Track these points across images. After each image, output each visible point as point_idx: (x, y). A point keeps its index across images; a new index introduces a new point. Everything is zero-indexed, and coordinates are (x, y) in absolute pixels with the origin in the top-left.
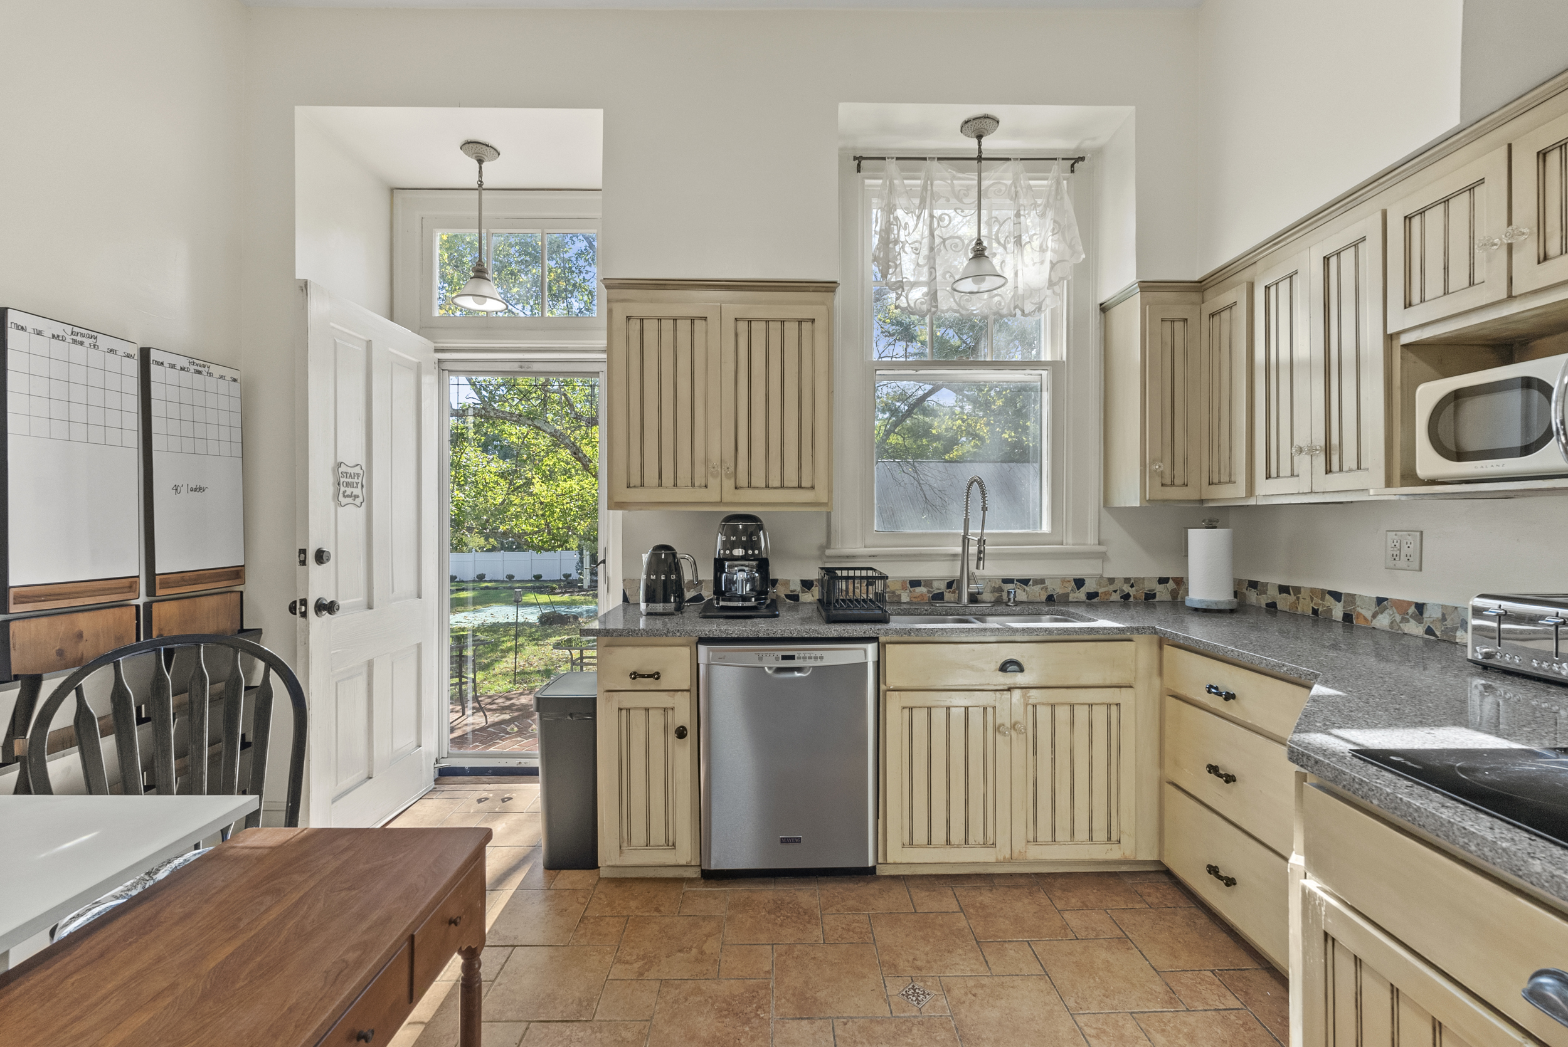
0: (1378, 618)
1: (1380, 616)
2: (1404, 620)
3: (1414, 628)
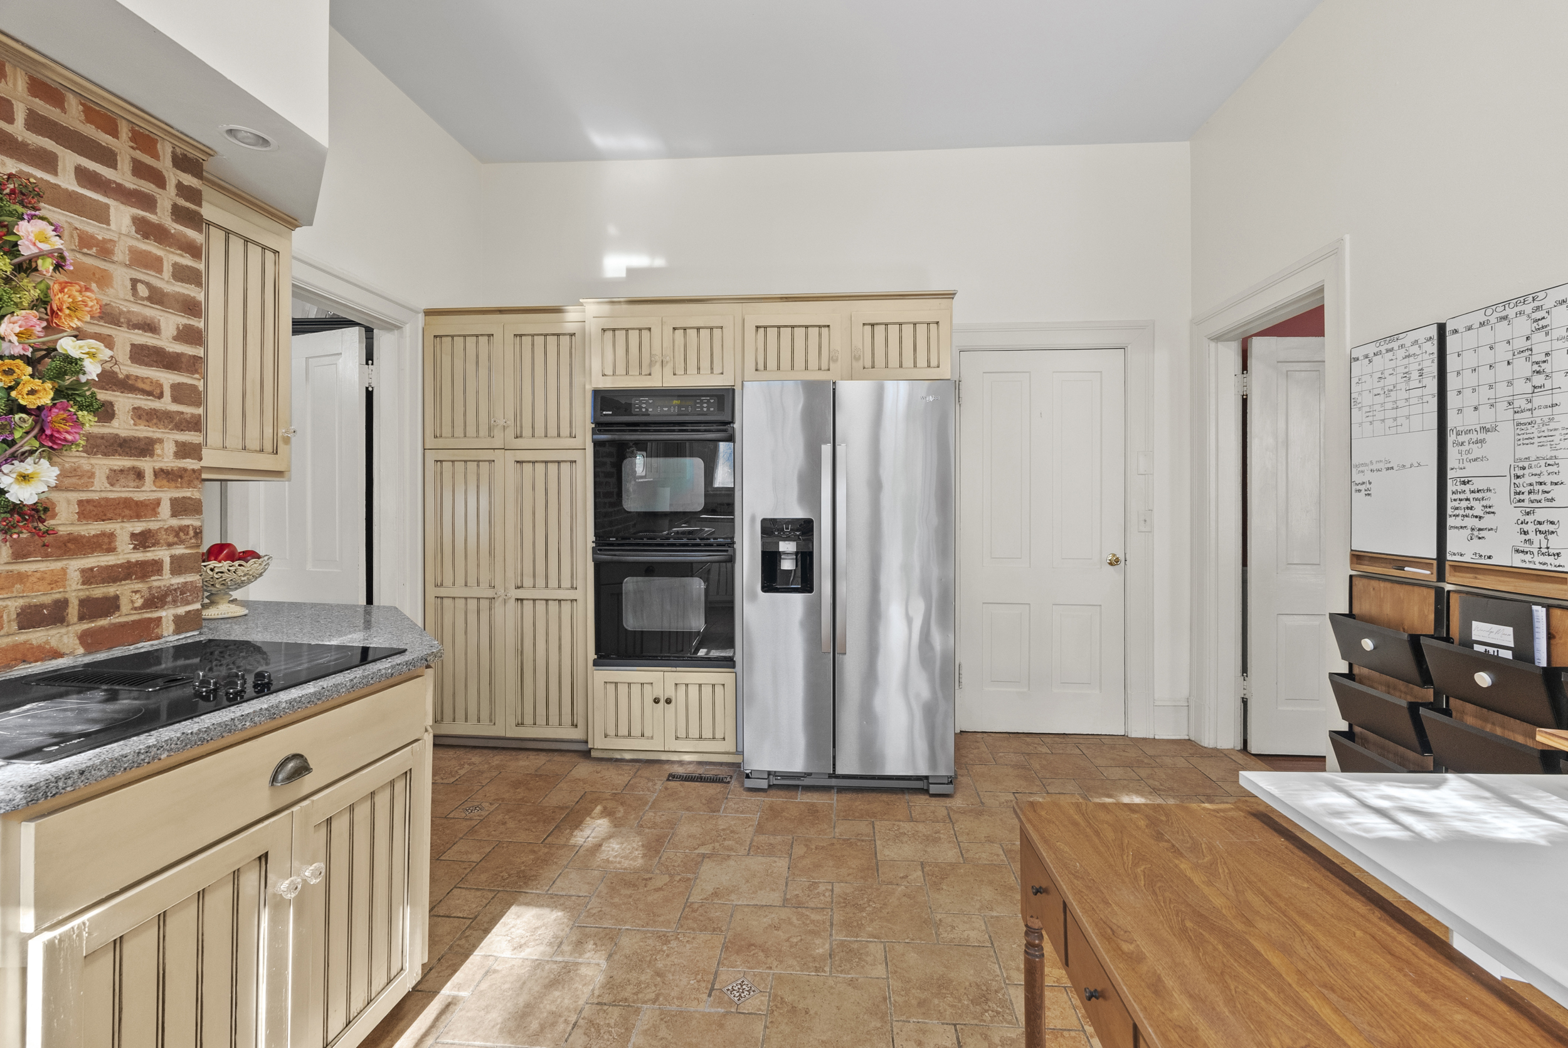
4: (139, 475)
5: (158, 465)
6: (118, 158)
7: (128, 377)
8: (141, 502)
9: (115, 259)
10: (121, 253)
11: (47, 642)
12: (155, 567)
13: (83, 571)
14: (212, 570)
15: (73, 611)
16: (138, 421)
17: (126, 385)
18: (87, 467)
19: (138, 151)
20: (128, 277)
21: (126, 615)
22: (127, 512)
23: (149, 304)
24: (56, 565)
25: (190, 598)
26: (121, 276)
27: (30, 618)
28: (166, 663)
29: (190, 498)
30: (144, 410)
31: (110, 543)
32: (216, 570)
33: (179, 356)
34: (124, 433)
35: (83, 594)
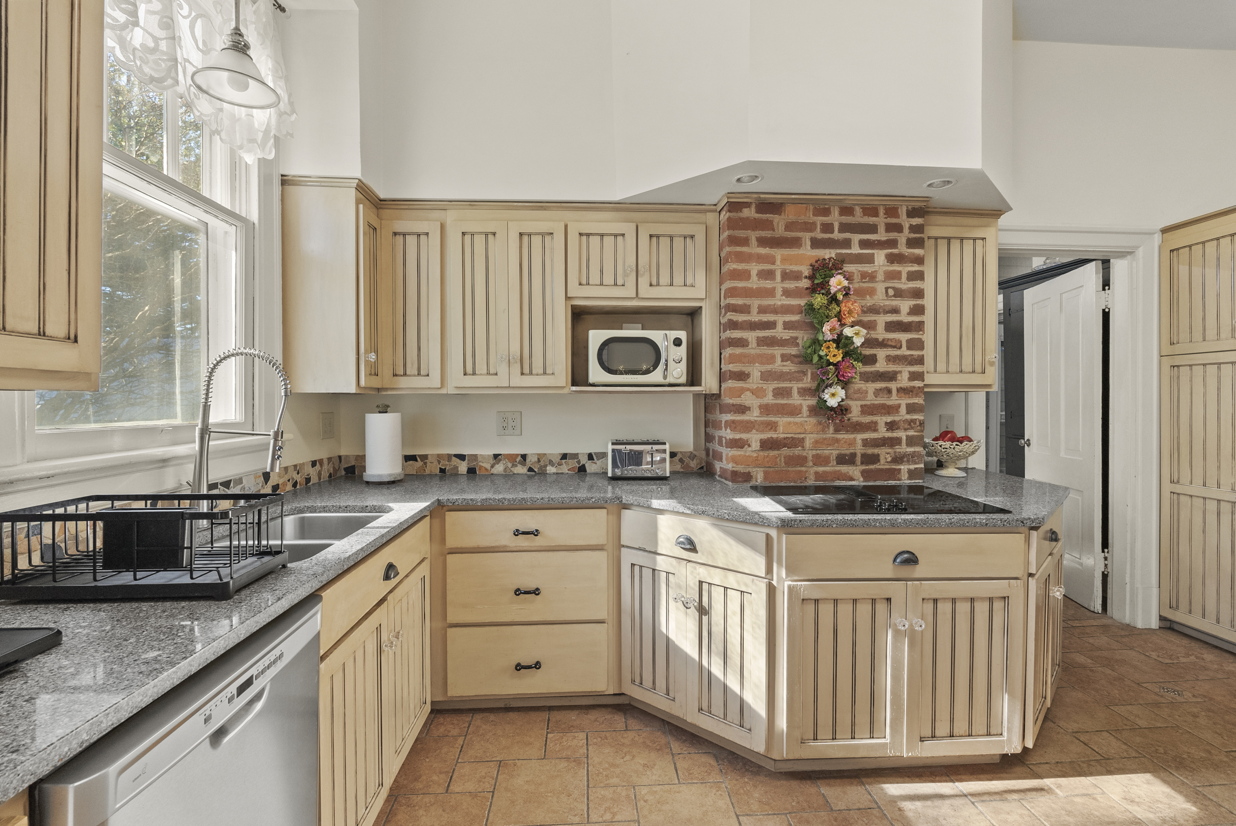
0: (495, 467)
1: (497, 466)
2: (514, 466)
3: (521, 470)
4: (889, 391)
5: (899, 386)
6: (879, 227)
7: (884, 340)
8: (890, 406)
9: (877, 280)
10: (880, 276)
11: (848, 472)
12: (896, 441)
13: (863, 440)
14: (941, 446)
15: (858, 459)
16: (889, 363)
17: (883, 344)
18: (864, 388)
19: (888, 218)
20: (884, 287)
21: (882, 465)
22: (883, 411)
23: (894, 298)
24: (851, 436)
25: (917, 461)
26: (880, 287)
27: (843, 460)
28: (903, 494)
29: (917, 403)
30: (891, 356)
31: (875, 427)
32: (943, 447)
33: (910, 323)
34: (881, 370)
35: (863, 451)
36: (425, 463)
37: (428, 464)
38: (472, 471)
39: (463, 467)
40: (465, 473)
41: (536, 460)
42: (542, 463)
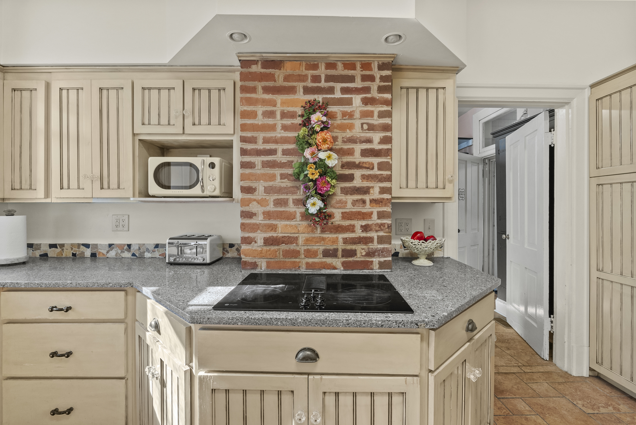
0: (109, 253)
1: (111, 252)
2: (122, 252)
3: (127, 255)
4: (364, 202)
5: (372, 198)
6: (356, 77)
7: (360, 163)
8: (365, 213)
9: (355, 117)
10: (357, 115)
11: (332, 263)
12: (369, 240)
13: (343, 239)
15: (340, 253)
16: (363, 180)
17: (359, 166)
18: (344, 200)
19: (364, 71)
20: (360, 123)
21: (358, 258)
22: (359, 217)
23: (368, 131)
24: (334, 236)
25: (386, 255)
26: (357, 123)
27: (327, 253)
28: (375, 281)
29: (386, 211)
30: (366, 175)
31: (353, 229)
33: (380, 150)
34: (358, 186)
35: (343, 247)
36: (63, 250)
37: (65, 250)
38: (93, 255)
39: (88, 253)
40: (89, 256)
41: (138, 248)
42: (141, 250)
